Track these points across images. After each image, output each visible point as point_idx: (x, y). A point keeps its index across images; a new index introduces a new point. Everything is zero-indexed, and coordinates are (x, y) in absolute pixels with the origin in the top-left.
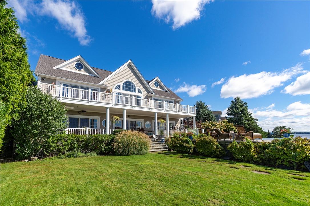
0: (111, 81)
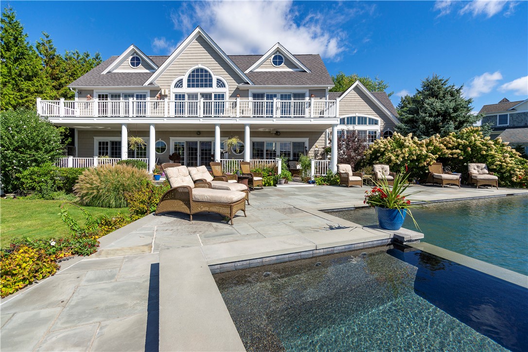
0: (166, 76)
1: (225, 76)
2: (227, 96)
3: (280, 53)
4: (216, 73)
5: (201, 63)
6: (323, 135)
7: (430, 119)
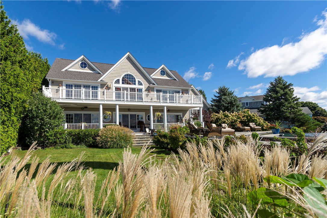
0: (110, 77)
1: (142, 79)
2: (144, 90)
3: (164, 69)
4: (138, 77)
5: (129, 71)
6: (188, 112)
7: (226, 105)
